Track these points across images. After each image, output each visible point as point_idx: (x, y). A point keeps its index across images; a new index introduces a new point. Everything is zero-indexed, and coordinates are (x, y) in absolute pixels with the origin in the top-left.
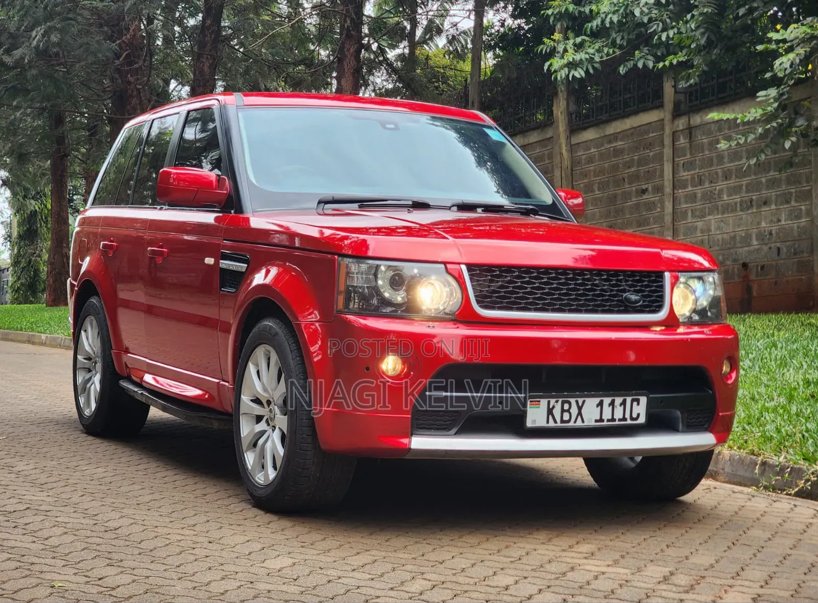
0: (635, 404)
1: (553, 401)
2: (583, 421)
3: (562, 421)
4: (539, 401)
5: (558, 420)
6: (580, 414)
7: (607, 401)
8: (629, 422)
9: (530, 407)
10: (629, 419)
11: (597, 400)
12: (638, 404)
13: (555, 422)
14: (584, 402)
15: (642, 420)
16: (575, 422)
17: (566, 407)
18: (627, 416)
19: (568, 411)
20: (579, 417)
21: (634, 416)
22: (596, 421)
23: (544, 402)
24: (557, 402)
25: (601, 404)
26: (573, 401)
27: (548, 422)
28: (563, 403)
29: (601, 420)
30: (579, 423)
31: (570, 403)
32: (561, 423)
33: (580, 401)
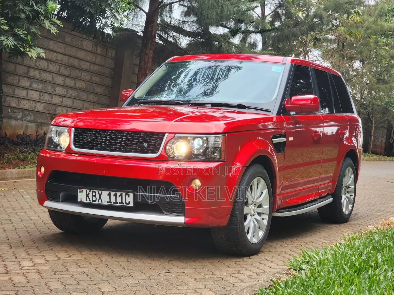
0: (127, 196)
1: (88, 191)
2: (102, 202)
3: (93, 201)
4: (83, 190)
5: (91, 200)
6: (100, 198)
7: (113, 193)
8: (125, 204)
9: (79, 193)
10: (124, 203)
11: (108, 192)
12: (129, 197)
13: (90, 201)
14: (102, 192)
15: (132, 204)
16: (98, 202)
17: (94, 194)
18: (124, 201)
19: (95, 196)
20: (100, 199)
21: (127, 202)
22: (108, 202)
23: (85, 191)
24: (90, 191)
25: (109, 194)
26: (97, 191)
27: (87, 200)
28: (93, 192)
29: (110, 202)
30: (100, 202)
31: (95, 192)
32: (92, 201)
33: (100, 192)
